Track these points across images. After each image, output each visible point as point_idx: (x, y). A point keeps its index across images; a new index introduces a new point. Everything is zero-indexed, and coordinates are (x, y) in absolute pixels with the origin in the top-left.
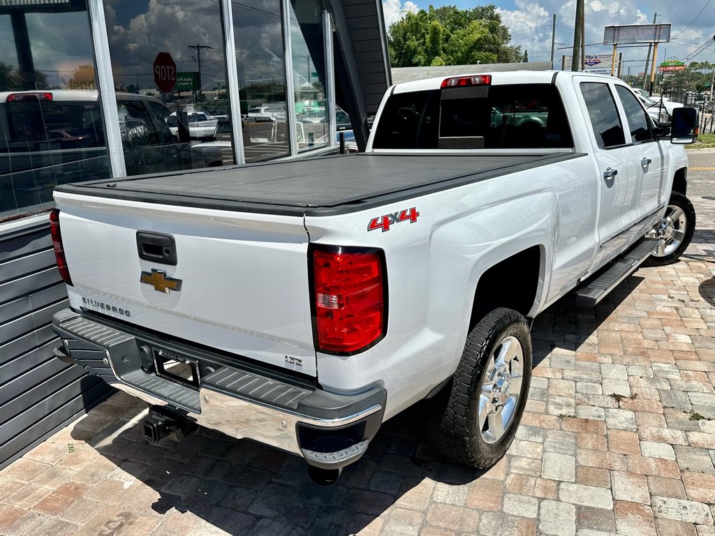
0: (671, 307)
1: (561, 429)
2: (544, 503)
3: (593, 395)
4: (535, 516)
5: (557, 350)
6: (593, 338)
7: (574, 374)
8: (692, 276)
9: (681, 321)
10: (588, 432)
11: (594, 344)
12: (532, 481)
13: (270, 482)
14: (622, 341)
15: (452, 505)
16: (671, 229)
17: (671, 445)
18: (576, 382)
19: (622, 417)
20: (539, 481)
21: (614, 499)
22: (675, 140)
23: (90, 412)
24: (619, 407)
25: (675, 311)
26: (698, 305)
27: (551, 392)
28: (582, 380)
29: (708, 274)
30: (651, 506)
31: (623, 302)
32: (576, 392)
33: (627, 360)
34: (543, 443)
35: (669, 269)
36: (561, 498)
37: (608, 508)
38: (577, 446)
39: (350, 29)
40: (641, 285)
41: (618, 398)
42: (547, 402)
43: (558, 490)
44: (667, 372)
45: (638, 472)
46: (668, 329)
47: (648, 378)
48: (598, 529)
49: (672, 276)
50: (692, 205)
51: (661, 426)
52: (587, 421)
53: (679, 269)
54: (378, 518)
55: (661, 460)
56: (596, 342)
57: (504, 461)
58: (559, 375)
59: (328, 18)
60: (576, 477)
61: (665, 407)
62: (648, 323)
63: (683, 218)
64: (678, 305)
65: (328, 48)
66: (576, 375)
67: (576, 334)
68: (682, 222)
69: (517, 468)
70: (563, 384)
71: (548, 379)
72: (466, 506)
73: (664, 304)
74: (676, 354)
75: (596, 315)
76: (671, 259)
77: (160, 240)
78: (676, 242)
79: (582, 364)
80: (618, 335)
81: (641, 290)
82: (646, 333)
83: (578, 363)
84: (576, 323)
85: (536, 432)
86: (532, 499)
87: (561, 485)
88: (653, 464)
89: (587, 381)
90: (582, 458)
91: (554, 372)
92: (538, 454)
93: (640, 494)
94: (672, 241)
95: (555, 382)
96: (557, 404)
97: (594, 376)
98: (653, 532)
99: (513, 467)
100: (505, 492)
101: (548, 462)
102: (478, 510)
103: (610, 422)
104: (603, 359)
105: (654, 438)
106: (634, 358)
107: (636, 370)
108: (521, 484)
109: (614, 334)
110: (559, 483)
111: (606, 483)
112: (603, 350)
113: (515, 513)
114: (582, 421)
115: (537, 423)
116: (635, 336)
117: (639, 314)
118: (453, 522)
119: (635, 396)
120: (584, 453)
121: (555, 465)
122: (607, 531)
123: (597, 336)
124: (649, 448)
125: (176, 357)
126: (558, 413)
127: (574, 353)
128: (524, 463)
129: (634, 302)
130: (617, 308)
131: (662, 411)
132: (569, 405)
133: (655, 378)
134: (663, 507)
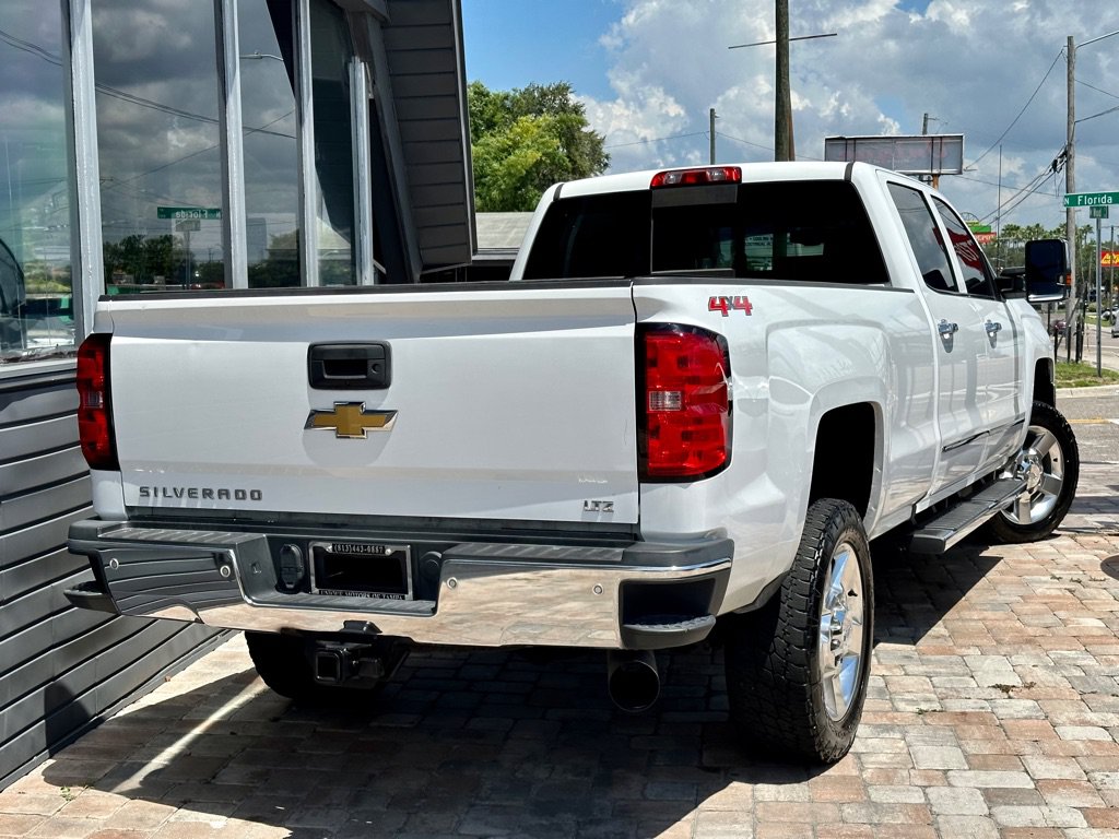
0: (1060, 589)
1: (926, 724)
2: (928, 790)
3: (965, 689)
4: (923, 801)
5: (881, 645)
6: (939, 629)
7: (922, 669)
8: (1085, 553)
9: (1083, 605)
10: (970, 723)
11: (943, 636)
12: (905, 773)
14: (989, 631)
15: (791, 802)
16: (1037, 470)
17: (1104, 728)
18: (930, 677)
19: (1021, 706)
20: (912, 772)
21: (1033, 779)
22: (1032, 297)
23: (55, 756)
24: (1010, 698)
25: (1068, 593)
26: (1104, 584)
27: (892, 688)
28: (938, 674)
29: (1113, 551)
30: (1089, 781)
31: (975, 586)
32: (934, 687)
33: (1004, 650)
34: (903, 739)
35: (1043, 547)
36: (953, 782)
37: (1028, 787)
38: (958, 738)
39: (397, 97)
40: (999, 566)
41: (1006, 689)
42: (891, 699)
43: (947, 778)
44: (1074, 659)
45: (1061, 754)
46: (1062, 614)
47: (1047, 667)
48: (1020, 804)
49: (1051, 554)
50: (1069, 426)
51: (1082, 711)
52: (964, 714)
53: (1061, 546)
55: (1091, 741)
56: (946, 633)
57: (849, 759)
58: (898, 672)
59: (360, 73)
60: (968, 763)
61: (1082, 693)
62: (1027, 608)
63: (1055, 452)
64: (1072, 586)
65: (360, 129)
66: (927, 670)
67: (907, 626)
68: (1056, 460)
69: (872, 763)
70: (909, 680)
71: (883, 676)
72: (811, 801)
73: (1046, 586)
74: (1082, 640)
75: (932, 604)
76: (1043, 530)
77: (364, 349)
78: (1049, 499)
79: (933, 658)
80: (980, 624)
81: (1002, 573)
82: (1026, 619)
83: (925, 657)
84: (902, 614)
85: (888, 729)
86: (911, 788)
87: (950, 773)
88: (1081, 746)
89: (948, 675)
90: (972, 748)
91: (889, 668)
92: (903, 749)
93: (1069, 771)
94: (1043, 495)
95: (896, 679)
96: (908, 700)
97: (957, 669)
98: (1099, 800)
99: (867, 763)
100: (866, 785)
101: (920, 754)
102: (834, 803)
103: (1001, 712)
104: (964, 651)
105: (1073, 723)
106: (1016, 646)
107: (1024, 659)
108: (888, 776)
109: (973, 624)
110: (946, 772)
111: (1015, 767)
112: (960, 641)
113: (892, 801)
114: (956, 714)
115: (885, 721)
116: (1010, 624)
117: (1008, 599)
118: (800, 816)
119: (1031, 685)
120: (972, 743)
121: (933, 756)
122: (1033, 804)
123: (946, 627)
124: (1069, 733)
125: (365, 547)
126: (915, 709)
127: (913, 647)
128: (883, 758)
129: (994, 585)
130: (967, 595)
131: (1079, 698)
132: (928, 700)
133: (1057, 666)
134: (1107, 780)
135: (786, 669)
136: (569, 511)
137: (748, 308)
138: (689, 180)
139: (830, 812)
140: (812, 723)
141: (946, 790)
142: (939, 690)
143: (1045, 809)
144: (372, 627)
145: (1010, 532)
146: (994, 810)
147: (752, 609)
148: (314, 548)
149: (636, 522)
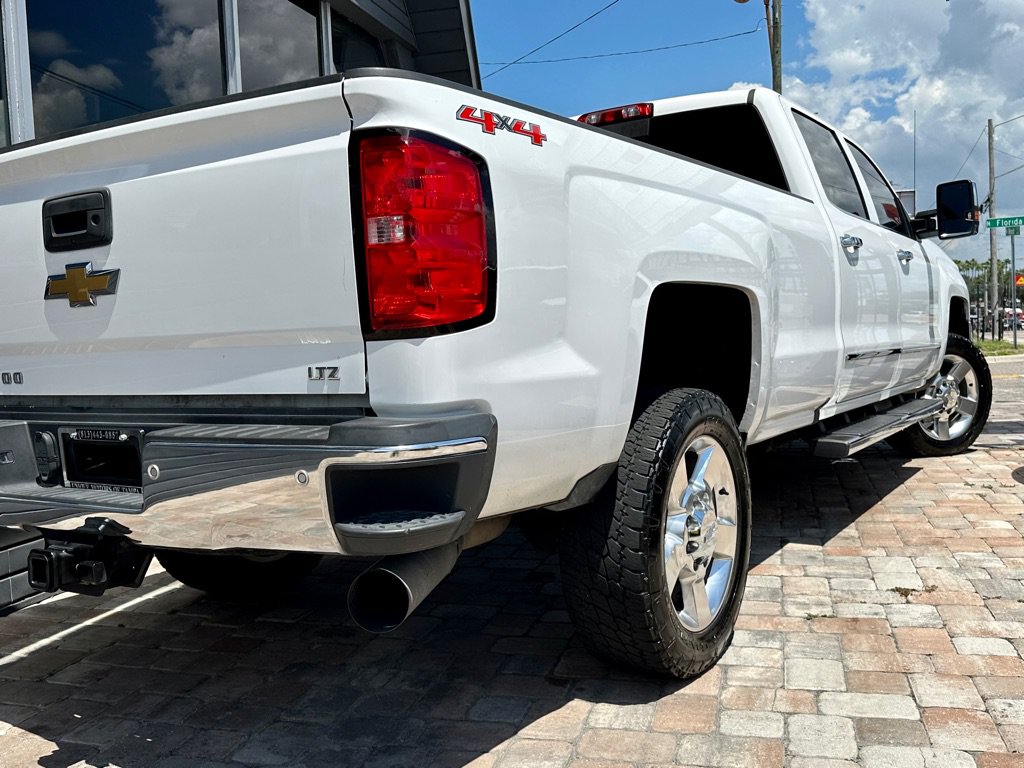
0: (972, 494)
1: (811, 631)
2: (791, 719)
3: (862, 592)
4: (780, 734)
5: (790, 546)
6: (850, 530)
7: (824, 570)
8: (997, 464)
9: (993, 509)
10: (859, 632)
11: (852, 537)
12: (770, 694)
13: (276, 721)
14: (898, 532)
15: (626, 729)
16: (955, 395)
17: (1008, 640)
18: (829, 579)
19: (919, 612)
20: (780, 693)
21: (919, 707)
24: (908, 602)
25: (980, 498)
26: (1014, 490)
27: (787, 590)
28: (837, 576)
30: (987, 711)
31: (892, 493)
32: (831, 589)
33: (910, 551)
34: (782, 649)
35: (960, 460)
36: (823, 709)
37: (912, 718)
38: (843, 649)
40: (918, 475)
41: (905, 592)
42: (782, 603)
43: (818, 701)
44: (980, 561)
45: (957, 673)
46: (972, 517)
47: (951, 569)
48: (897, 744)
49: (967, 465)
50: (982, 355)
51: (984, 619)
52: (855, 620)
53: (977, 459)
54: (485, 755)
55: (992, 656)
56: (856, 535)
58: (799, 572)
60: (847, 682)
61: (986, 599)
62: (938, 511)
63: (971, 378)
64: (983, 491)
66: (828, 571)
67: (820, 528)
68: (971, 385)
69: (739, 679)
70: (806, 581)
71: (781, 577)
72: (650, 730)
73: (959, 491)
74: (993, 542)
75: (849, 508)
76: (961, 445)
77: (84, 199)
78: (965, 418)
79: (836, 558)
80: (891, 526)
81: (919, 480)
82: (936, 522)
83: (829, 558)
84: (818, 516)
85: (768, 636)
86: (772, 715)
87: (823, 696)
88: (980, 663)
89: (848, 576)
90: (855, 662)
91: (790, 569)
92: (776, 662)
93: (963, 697)
94: (960, 416)
95: (793, 580)
96: (800, 603)
97: (859, 571)
98: (998, 741)
99: (733, 679)
100: (721, 709)
101: (794, 670)
102: (674, 733)
103: (896, 619)
104: (870, 552)
105: (974, 633)
106: (923, 548)
107: (929, 561)
108: (750, 698)
109: (884, 526)
110: (819, 693)
111: (901, 689)
112: (868, 542)
113: (743, 733)
114: (847, 620)
115: (769, 627)
116: (920, 526)
117: (922, 503)
118: (628, 751)
119: (931, 590)
120: (856, 656)
121: (807, 672)
122: (914, 745)
123: (857, 529)
124: (968, 645)
125: (103, 432)
126: (803, 613)
127: (820, 548)
128: (751, 673)
129: (910, 492)
130: (885, 499)
131: (982, 603)
132: (821, 604)
133: (962, 568)
134: (1009, 710)
135: (621, 576)
136: (291, 381)
137: (537, 138)
138: (607, 119)
139: (663, 748)
140: (654, 638)
141: (811, 720)
142: (835, 593)
143: (927, 751)
144: (113, 525)
145: (931, 447)
146: (864, 751)
147: (561, 509)
148: (63, 434)
149: (364, 392)
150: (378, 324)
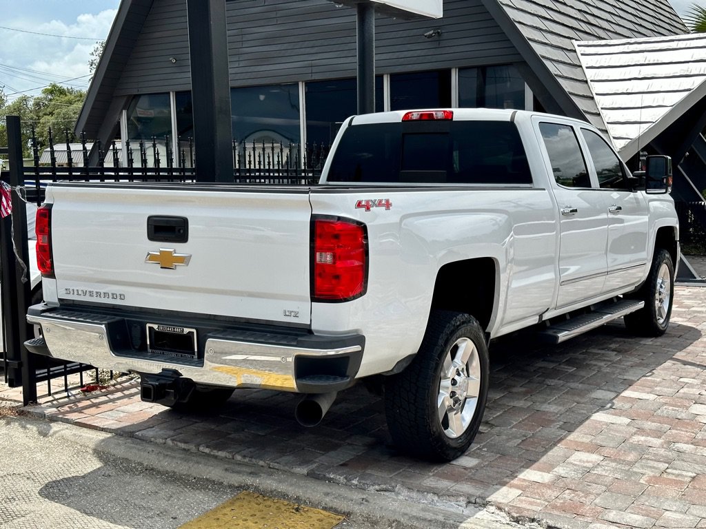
22: (649, 191)
77: (174, 221)
125: (174, 328)
137: (388, 205)
138: (423, 118)
144: (176, 372)
147: (389, 374)
148: (149, 327)
149: (309, 323)
150: (318, 295)
